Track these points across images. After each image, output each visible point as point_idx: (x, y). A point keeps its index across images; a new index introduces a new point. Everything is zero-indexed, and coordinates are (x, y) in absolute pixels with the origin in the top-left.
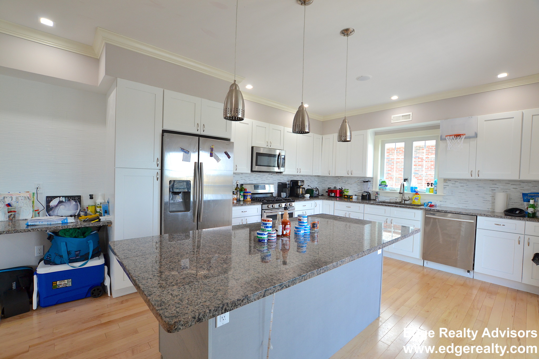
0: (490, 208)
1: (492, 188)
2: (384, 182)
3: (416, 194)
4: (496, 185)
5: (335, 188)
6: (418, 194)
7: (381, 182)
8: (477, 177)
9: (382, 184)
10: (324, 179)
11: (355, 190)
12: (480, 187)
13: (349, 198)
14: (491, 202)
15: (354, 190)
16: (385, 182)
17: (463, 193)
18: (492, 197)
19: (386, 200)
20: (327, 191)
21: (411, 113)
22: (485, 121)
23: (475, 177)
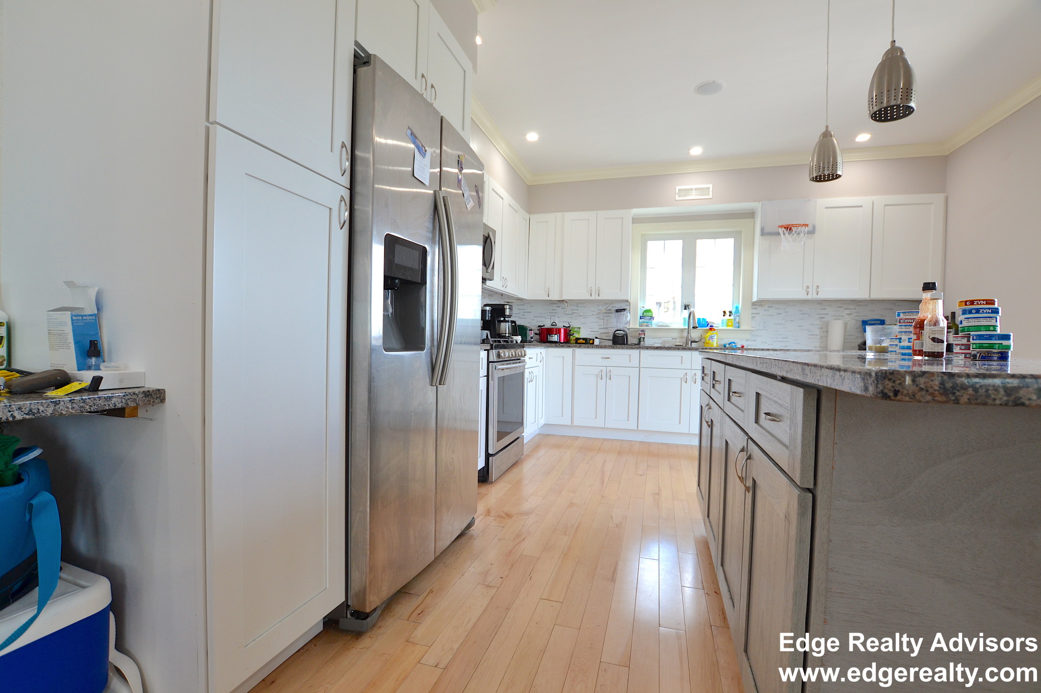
0: (818, 346)
1: (820, 314)
2: (648, 311)
3: (711, 329)
4: (825, 311)
5: (554, 325)
6: (715, 330)
7: (643, 311)
8: (815, 297)
9: (644, 315)
10: (524, 309)
11: (593, 328)
12: (803, 314)
13: (587, 342)
14: (818, 337)
15: (590, 328)
16: (652, 312)
17: (780, 324)
18: (821, 328)
19: (656, 343)
20: (538, 332)
21: (711, 186)
22: (826, 208)
23: (812, 296)
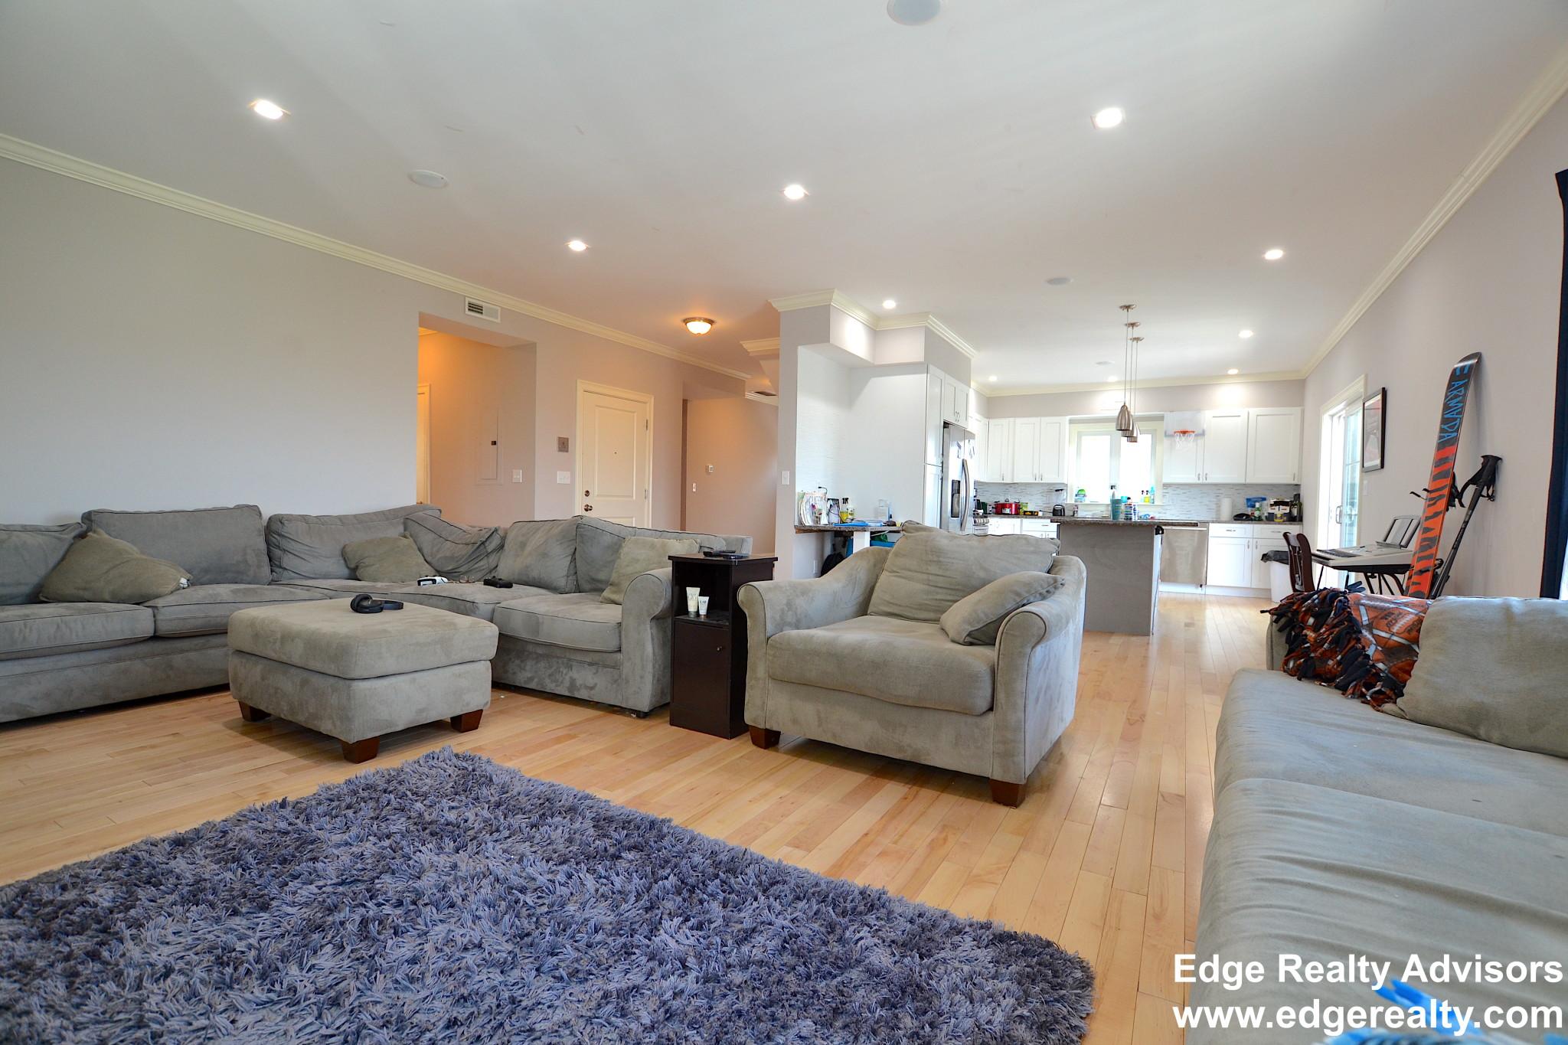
0: (1215, 517)
1: (1216, 493)
2: (1082, 491)
4: (1220, 491)
5: (1007, 501)
7: (1077, 491)
8: (1205, 481)
9: (1079, 493)
10: (983, 489)
12: (1203, 493)
13: (1033, 514)
14: (1215, 510)
15: (1036, 504)
17: (1184, 501)
18: (1218, 503)
20: (995, 507)
22: (1213, 417)
23: (1202, 481)
